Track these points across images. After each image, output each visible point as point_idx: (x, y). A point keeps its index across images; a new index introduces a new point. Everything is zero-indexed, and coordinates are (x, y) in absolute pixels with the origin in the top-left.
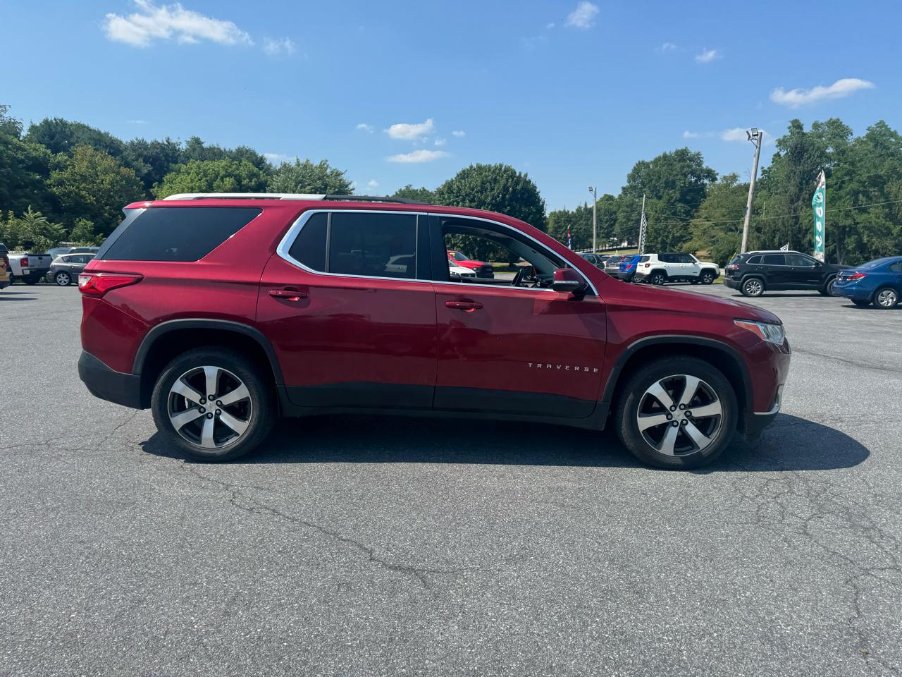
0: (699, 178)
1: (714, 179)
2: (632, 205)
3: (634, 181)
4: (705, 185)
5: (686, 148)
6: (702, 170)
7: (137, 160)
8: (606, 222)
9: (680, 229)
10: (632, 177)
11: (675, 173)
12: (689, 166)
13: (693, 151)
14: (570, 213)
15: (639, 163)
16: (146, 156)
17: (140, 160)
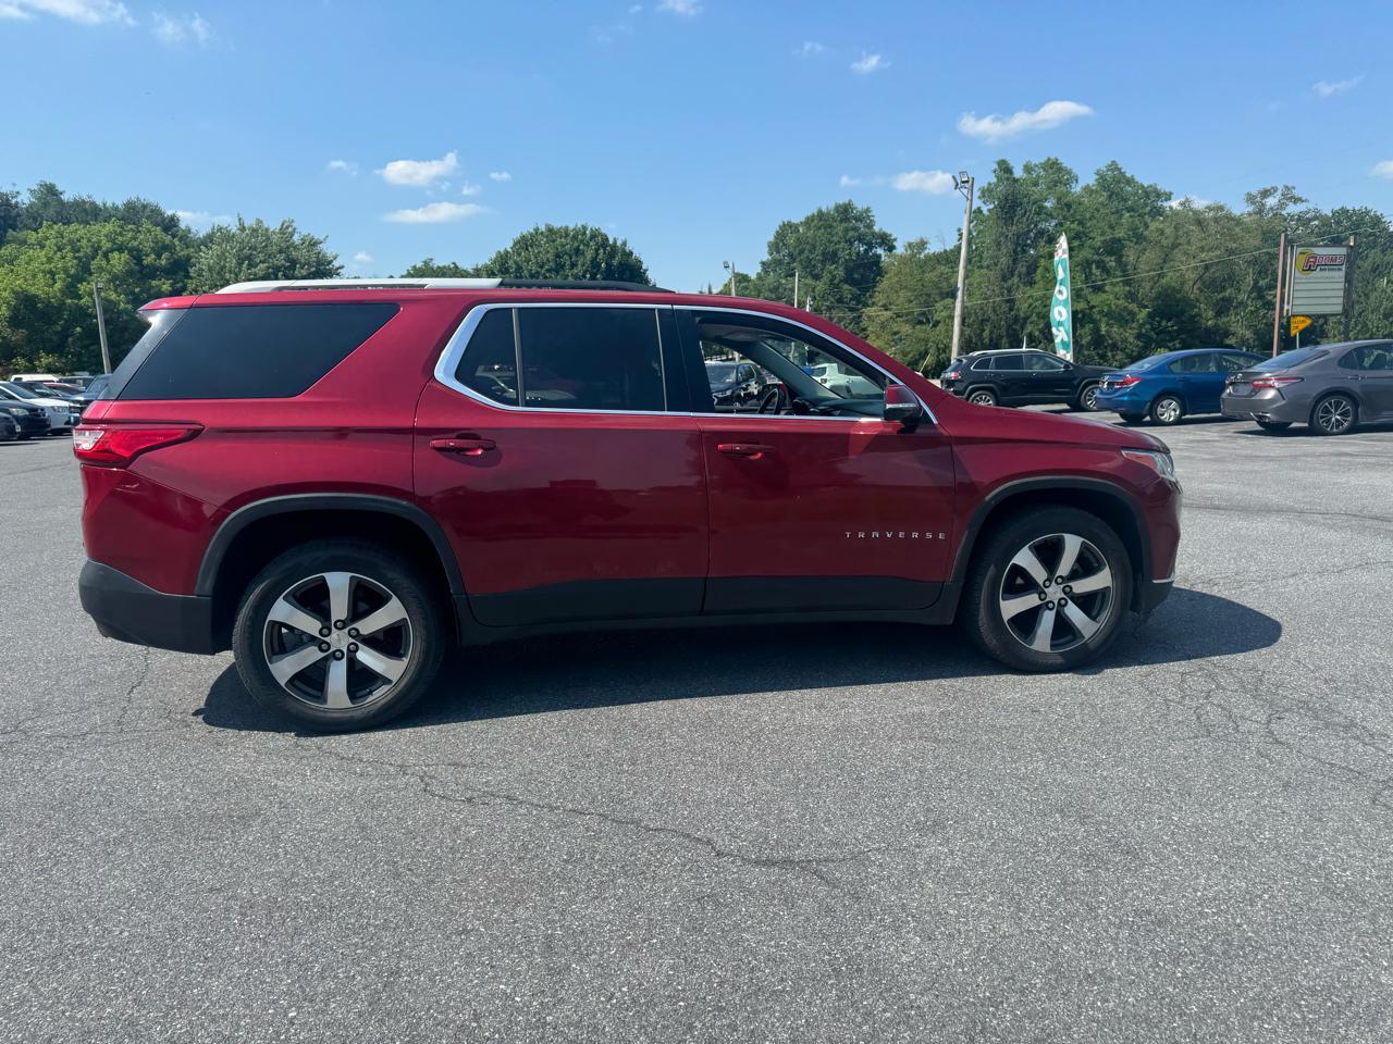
0: (870, 246)
1: (891, 248)
2: (777, 288)
3: (778, 252)
4: (880, 256)
5: (850, 201)
6: (874, 235)
9: (850, 324)
10: (775, 247)
11: (835, 239)
12: (855, 229)
13: (860, 205)
15: (784, 225)
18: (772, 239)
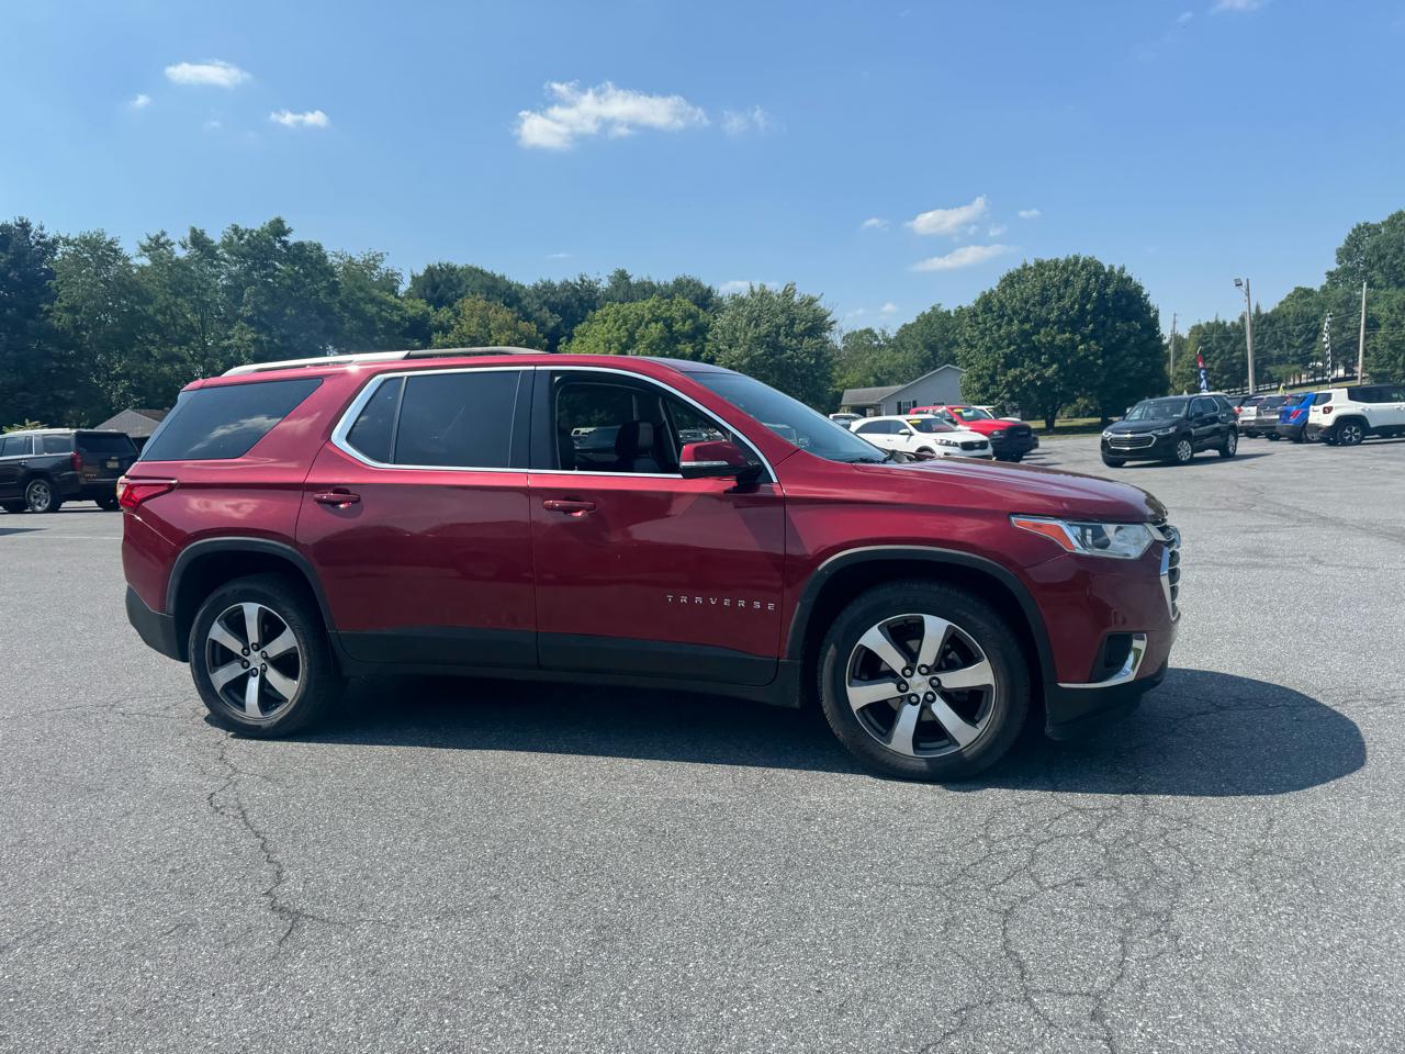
2: (1347, 302)
3: (1350, 259)
7: (541, 309)
8: (1298, 337)
10: (1345, 254)
14: (1228, 324)
15: (1359, 227)
16: (553, 303)
17: (545, 309)
18: (1342, 244)
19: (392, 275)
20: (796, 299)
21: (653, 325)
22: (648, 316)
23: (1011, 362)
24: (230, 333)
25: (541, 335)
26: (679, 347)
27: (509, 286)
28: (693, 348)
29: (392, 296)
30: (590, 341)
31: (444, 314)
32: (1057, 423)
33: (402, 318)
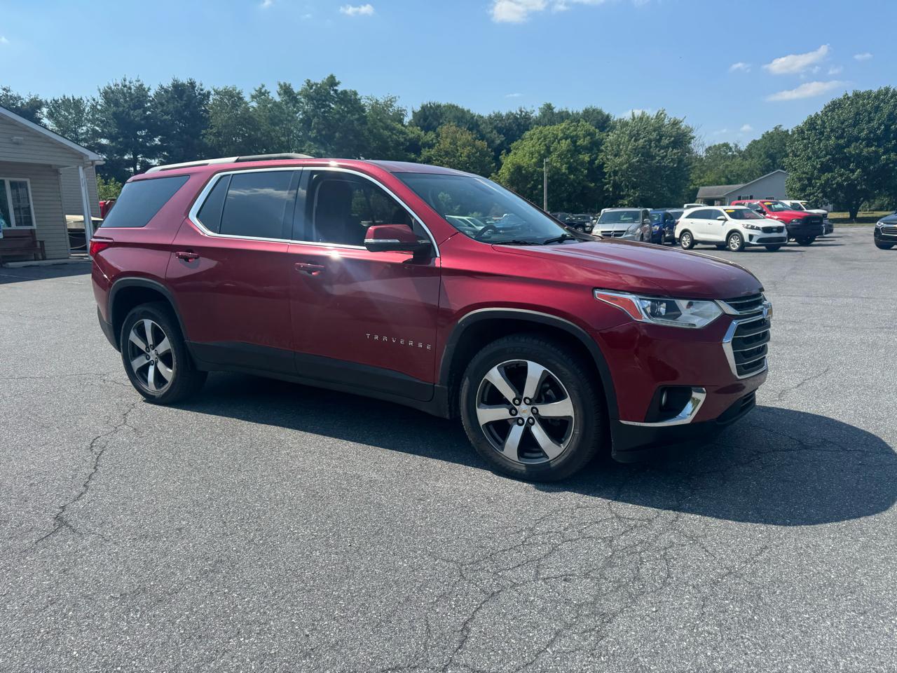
7: (492, 132)
16: (500, 128)
17: (495, 132)
19: (401, 111)
20: (666, 122)
21: (564, 141)
22: (560, 135)
23: (825, 168)
24: (303, 149)
25: (490, 150)
26: (581, 156)
27: (472, 117)
28: (590, 157)
29: (400, 125)
30: (520, 153)
31: (431, 136)
32: (860, 215)
33: (405, 139)
